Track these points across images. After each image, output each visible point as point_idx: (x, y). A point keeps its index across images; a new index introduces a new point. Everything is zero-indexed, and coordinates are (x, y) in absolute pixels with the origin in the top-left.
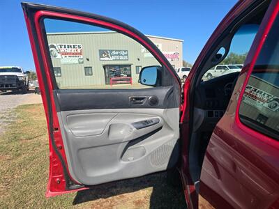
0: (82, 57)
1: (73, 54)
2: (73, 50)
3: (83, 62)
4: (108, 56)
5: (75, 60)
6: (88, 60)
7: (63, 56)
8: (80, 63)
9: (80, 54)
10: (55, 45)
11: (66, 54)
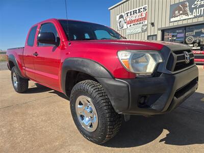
0: (146, 23)
1: (138, 20)
2: (137, 16)
3: (146, 30)
4: (185, 13)
5: (138, 28)
6: (153, 24)
7: (129, 25)
8: (143, 31)
9: (145, 19)
10: (123, 14)
11: (131, 22)
